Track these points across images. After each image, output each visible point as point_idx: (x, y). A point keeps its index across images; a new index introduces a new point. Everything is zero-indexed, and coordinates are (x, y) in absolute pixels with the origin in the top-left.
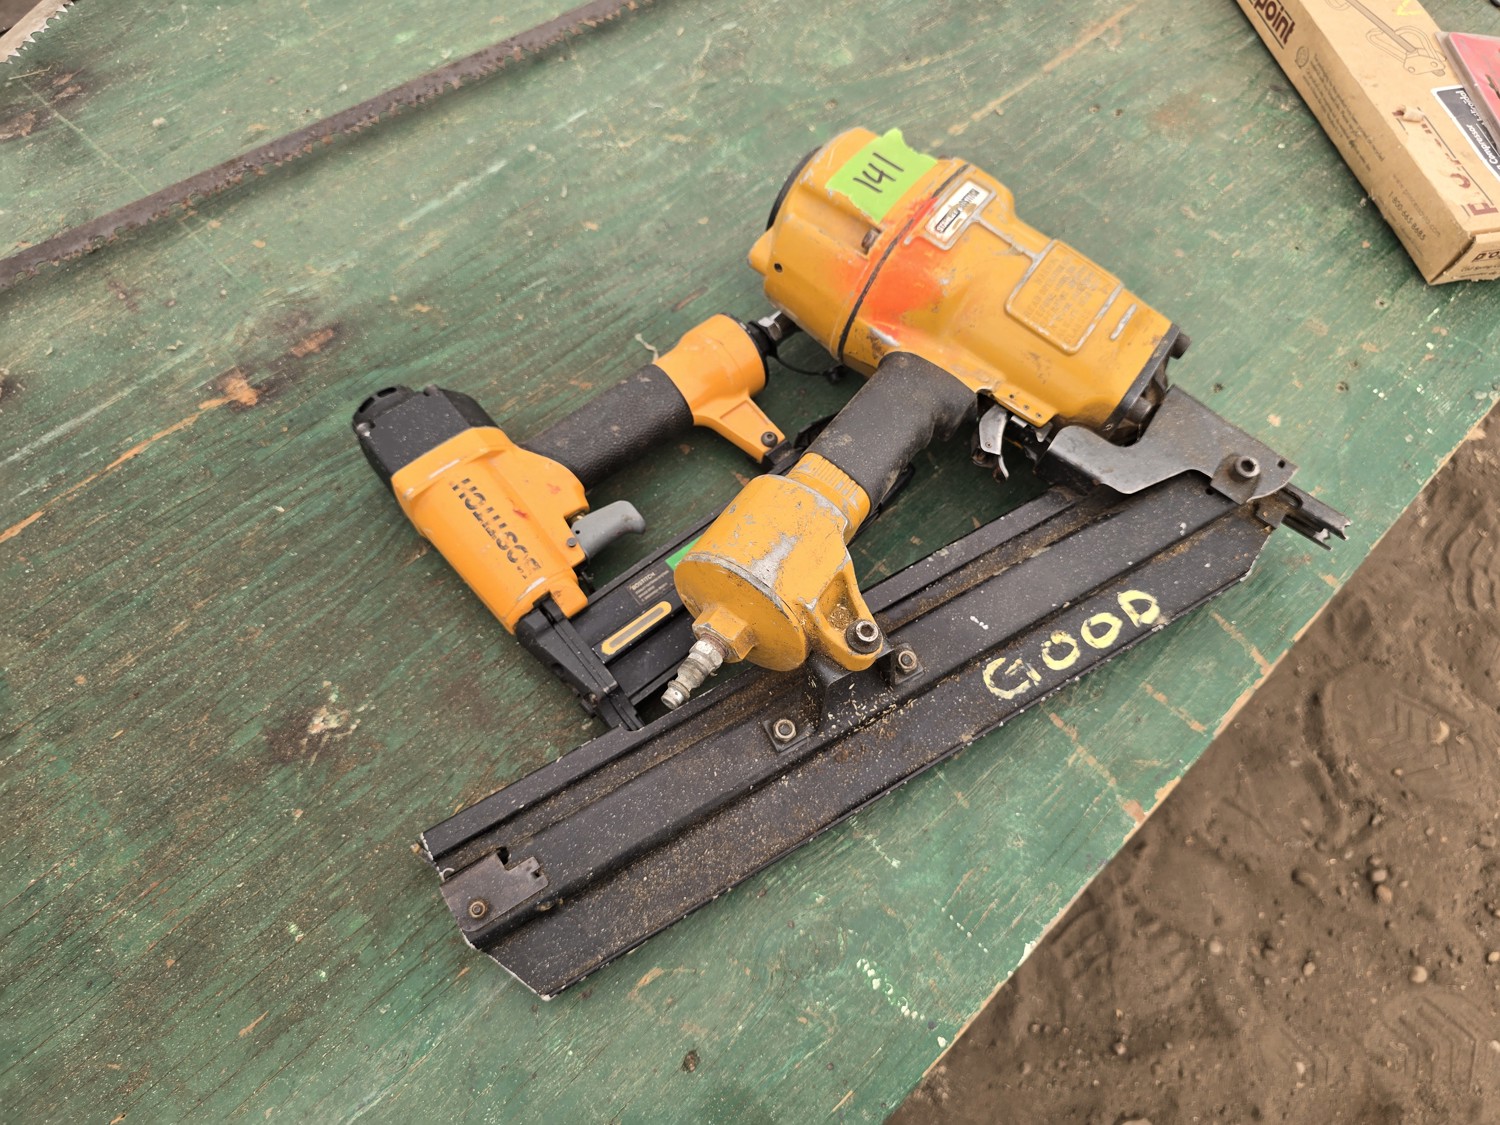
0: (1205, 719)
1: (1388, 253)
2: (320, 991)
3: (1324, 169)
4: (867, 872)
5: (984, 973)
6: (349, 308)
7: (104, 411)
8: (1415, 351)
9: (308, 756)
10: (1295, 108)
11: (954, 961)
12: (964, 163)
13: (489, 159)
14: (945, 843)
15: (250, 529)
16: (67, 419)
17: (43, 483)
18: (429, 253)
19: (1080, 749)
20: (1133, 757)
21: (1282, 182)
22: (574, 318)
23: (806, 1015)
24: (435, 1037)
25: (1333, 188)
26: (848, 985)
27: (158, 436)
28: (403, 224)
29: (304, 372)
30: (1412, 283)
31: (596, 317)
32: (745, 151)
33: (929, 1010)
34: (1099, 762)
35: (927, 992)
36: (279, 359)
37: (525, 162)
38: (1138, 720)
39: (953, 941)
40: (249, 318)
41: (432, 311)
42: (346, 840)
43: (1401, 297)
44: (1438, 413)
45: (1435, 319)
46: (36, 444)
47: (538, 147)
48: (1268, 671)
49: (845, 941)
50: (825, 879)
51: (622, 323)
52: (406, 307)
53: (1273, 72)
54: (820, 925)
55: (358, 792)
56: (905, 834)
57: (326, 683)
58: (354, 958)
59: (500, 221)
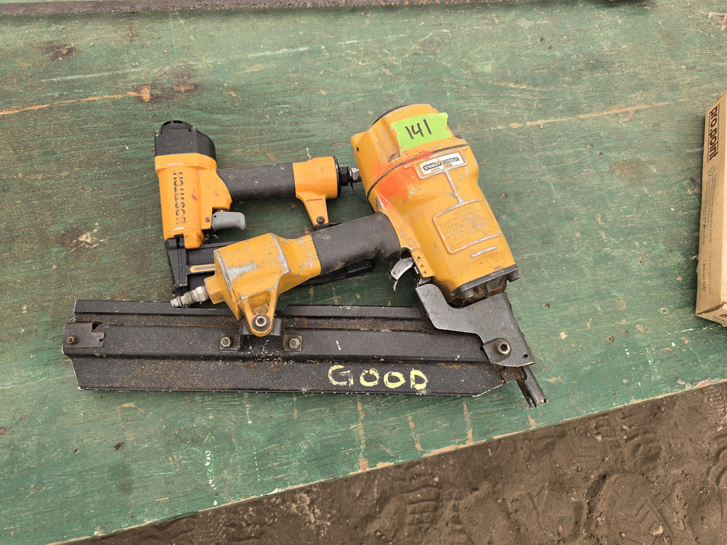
0: (425, 446)
1: (687, 289)
2: (18, 336)
3: (687, 231)
4: (237, 419)
5: (252, 488)
6: (207, 80)
7: (95, 77)
8: (664, 342)
9: (72, 247)
10: (696, 194)
11: (243, 476)
12: (465, 143)
13: (302, 44)
14: (276, 427)
15: (112, 150)
16: (80, 74)
17: (57, 94)
18: (251, 73)
19: (360, 424)
20: (380, 442)
21: (659, 227)
22: (288, 128)
23: (173, 458)
24: (42, 377)
25: (684, 243)
26: (197, 457)
27: (106, 97)
28: (250, 56)
29: (172, 98)
30: (688, 309)
31: (297, 132)
32: (410, 90)
33: (220, 488)
34: (364, 435)
35: (224, 480)
36: (167, 88)
37: (315, 52)
38: (394, 428)
39: (249, 467)
40: (168, 66)
41: (236, 97)
42: (63, 286)
43: (677, 313)
44: (651, 378)
45: (688, 333)
46: (64, 78)
47: (326, 48)
48: (470, 443)
49: (208, 439)
50: (219, 411)
51: (307, 139)
52: (227, 91)
53: (697, 171)
54: (204, 427)
55: (79, 271)
56: (263, 414)
57: (97, 224)
58: (37, 331)
59: (289, 73)
